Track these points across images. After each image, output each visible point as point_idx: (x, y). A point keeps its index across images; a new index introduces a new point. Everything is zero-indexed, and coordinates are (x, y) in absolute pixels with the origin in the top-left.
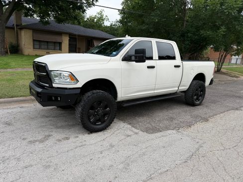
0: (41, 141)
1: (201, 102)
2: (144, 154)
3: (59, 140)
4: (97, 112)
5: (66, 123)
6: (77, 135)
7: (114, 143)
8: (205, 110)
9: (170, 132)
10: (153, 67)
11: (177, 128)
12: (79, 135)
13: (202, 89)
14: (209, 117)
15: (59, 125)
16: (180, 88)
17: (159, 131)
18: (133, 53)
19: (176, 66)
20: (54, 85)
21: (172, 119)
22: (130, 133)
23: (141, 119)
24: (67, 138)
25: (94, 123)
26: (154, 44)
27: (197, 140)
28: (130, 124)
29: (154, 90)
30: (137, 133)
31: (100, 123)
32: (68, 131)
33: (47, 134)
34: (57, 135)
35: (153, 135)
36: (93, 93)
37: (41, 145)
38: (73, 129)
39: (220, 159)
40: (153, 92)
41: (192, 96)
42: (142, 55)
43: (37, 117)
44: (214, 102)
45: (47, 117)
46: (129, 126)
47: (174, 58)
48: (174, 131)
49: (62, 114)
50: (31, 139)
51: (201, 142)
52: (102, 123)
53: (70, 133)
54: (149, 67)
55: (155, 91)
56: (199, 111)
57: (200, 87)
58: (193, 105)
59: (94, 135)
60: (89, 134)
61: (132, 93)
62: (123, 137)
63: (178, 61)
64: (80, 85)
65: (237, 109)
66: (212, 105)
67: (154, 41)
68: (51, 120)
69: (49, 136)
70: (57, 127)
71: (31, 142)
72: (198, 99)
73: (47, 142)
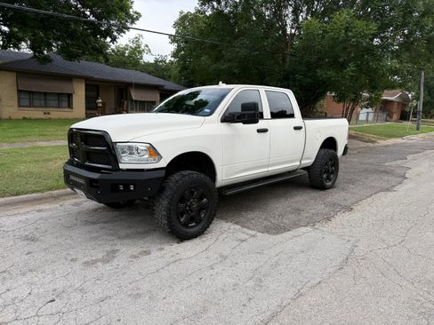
0: (105, 261)
1: (333, 184)
2: (277, 264)
3: (135, 257)
4: (189, 207)
5: (132, 230)
6: (159, 247)
7: (225, 253)
8: (342, 194)
9: (303, 229)
10: (265, 131)
11: (311, 222)
12: (163, 246)
13: (335, 161)
14: (353, 204)
15: (122, 233)
16: (302, 162)
17: (285, 229)
18: (239, 110)
19: (296, 128)
20: (121, 166)
21: (298, 211)
22: (243, 236)
23: (250, 215)
24: (147, 253)
25: (186, 225)
26: (263, 95)
27: (347, 238)
28: (237, 223)
29: (268, 166)
30: (254, 236)
31: (194, 224)
32: (141, 241)
33: (108, 248)
34: (127, 249)
35: (279, 236)
36: (184, 176)
37: (108, 267)
38: (149, 238)
39: (387, 260)
40: (266, 170)
41: (321, 175)
42: (253, 112)
43: (76, 225)
44: (352, 182)
45: (94, 223)
46: (238, 227)
47: (292, 116)
48: (309, 228)
49: (116, 216)
50: (86, 259)
51: (353, 240)
52: (198, 223)
53: (147, 245)
54: (259, 131)
55: (270, 169)
56: (333, 196)
57: (331, 160)
58: (323, 188)
59: (188, 245)
60: (178, 243)
61: (237, 173)
62: (236, 243)
63: (298, 119)
64: (163, 163)
65: (388, 190)
66: (351, 186)
67: (262, 89)
68: (104, 228)
69: (114, 252)
70: (121, 238)
71: (87, 263)
72: (328, 179)
73: (115, 261)
